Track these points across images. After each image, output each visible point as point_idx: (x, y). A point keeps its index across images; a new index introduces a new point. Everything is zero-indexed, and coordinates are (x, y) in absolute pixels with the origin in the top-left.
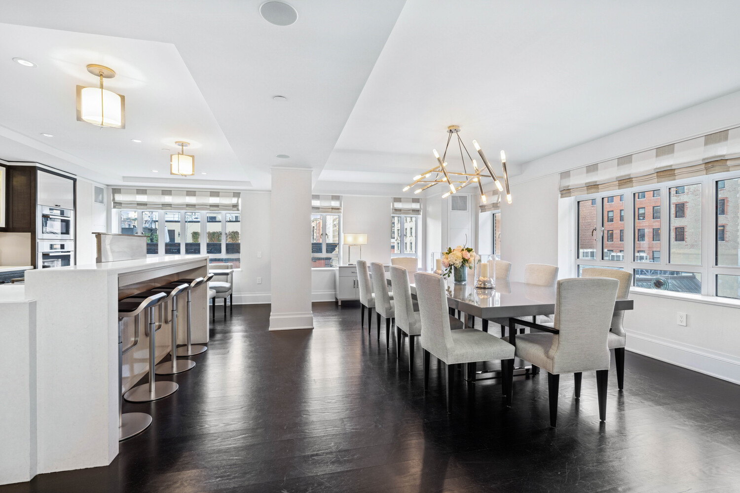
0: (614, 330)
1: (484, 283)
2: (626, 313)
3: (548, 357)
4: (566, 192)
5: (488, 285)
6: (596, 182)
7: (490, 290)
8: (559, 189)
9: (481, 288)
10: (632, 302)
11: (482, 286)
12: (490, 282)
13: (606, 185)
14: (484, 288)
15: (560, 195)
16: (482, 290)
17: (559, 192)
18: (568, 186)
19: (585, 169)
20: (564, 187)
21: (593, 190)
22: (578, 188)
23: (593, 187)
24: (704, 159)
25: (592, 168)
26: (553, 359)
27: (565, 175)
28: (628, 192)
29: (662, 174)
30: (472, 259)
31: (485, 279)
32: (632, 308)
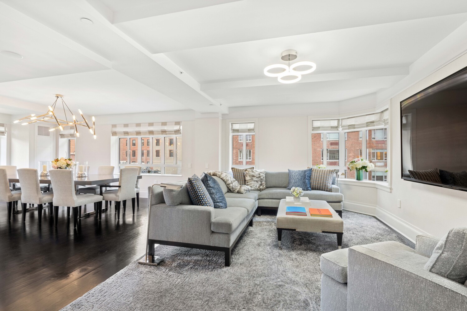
0: (137, 187)
1: (82, 175)
2: (140, 180)
3: (117, 196)
4: (114, 134)
5: (84, 175)
6: (128, 131)
7: (84, 178)
8: (112, 132)
9: (80, 177)
10: (141, 176)
11: (81, 176)
12: (85, 174)
13: (132, 133)
14: (82, 177)
15: (111, 135)
16: (81, 178)
17: (111, 133)
18: (116, 131)
19: (123, 125)
20: (114, 131)
21: (126, 135)
22: (120, 133)
23: (126, 133)
24: (161, 130)
25: (126, 125)
26: (118, 196)
27: (114, 126)
28: (139, 137)
29: (150, 132)
30: (72, 164)
31: (82, 173)
32: (141, 178)
